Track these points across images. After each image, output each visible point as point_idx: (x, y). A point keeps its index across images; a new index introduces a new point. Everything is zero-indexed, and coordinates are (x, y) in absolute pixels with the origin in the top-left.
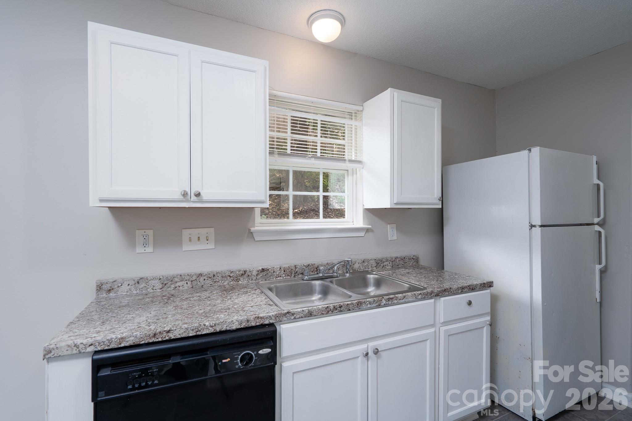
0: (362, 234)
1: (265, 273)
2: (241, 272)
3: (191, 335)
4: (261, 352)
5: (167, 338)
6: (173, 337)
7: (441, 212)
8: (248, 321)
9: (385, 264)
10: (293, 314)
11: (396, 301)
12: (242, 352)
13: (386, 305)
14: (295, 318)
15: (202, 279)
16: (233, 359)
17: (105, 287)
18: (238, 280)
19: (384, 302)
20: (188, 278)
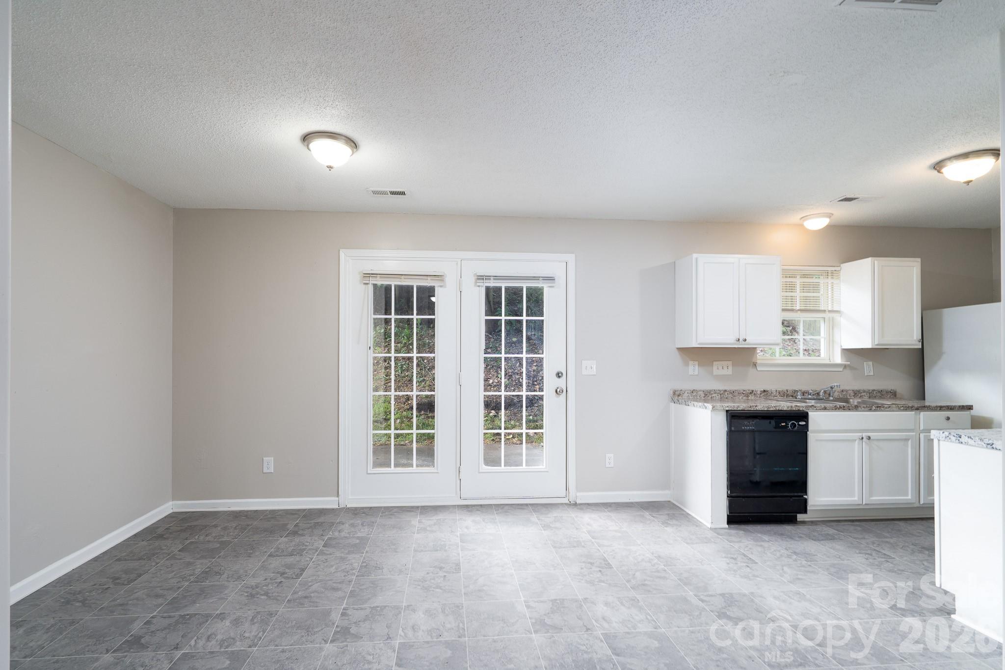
0: (841, 369)
1: (765, 393)
2: (750, 391)
3: (765, 409)
4: (800, 423)
5: (755, 409)
6: (758, 409)
7: (922, 350)
8: (792, 407)
9: (862, 394)
10: (815, 407)
11: (883, 409)
12: (791, 421)
13: (875, 410)
14: (816, 409)
15: (726, 393)
16: (787, 424)
17: (677, 393)
18: (748, 396)
19: (874, 408)
20: (718, 392)
